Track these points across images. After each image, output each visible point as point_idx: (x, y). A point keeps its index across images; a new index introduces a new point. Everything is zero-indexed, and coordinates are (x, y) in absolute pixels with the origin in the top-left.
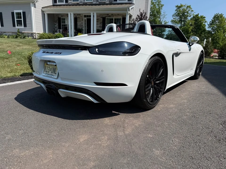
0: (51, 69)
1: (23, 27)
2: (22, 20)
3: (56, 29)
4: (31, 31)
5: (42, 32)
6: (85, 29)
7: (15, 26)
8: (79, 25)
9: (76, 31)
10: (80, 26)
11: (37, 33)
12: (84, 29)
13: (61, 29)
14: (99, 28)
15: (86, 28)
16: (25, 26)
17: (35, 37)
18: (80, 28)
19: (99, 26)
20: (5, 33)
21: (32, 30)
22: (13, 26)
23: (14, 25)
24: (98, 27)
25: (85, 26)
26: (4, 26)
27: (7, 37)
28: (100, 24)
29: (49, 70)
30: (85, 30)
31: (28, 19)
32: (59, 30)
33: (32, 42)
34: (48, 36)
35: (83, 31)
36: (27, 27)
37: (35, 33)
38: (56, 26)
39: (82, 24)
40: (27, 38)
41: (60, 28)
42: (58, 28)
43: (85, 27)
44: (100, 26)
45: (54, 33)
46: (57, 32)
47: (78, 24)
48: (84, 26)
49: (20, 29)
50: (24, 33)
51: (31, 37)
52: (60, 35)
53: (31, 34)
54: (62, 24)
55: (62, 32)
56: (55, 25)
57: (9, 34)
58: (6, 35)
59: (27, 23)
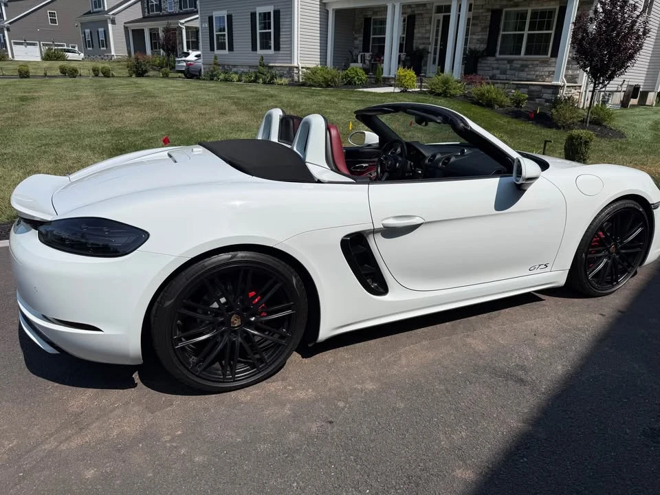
1: (272, 51)
2: (270, 32)
3: (356, 52)
4: (289, 61)
5: (314, 62)
6: (436, 49)
7: (256, 50)
8: (419, 38)
9: (409, 58)
10: (419, 41)
11: (302, 68)
12: (431, 48)
13: (368, 52)
14: (478, 46)
15: (438, 47)
16: (277, 48)
17: (296, 78)
18: (421, 47)
19: (478, 40)
20: (234, 66)
21: (291, 60)
22: (253, 50)
23: (254, 48)
24: (474, 41)
25: (436, 40)
26: (234, 49)
27: (236, 78)
28: (482, 31)
30: (435, 53)
31: (284, 30)
32: (361, 56)
34: (325, 78)
35: (429, 55)
36: (281, 52)
37: (297, 68)
38: (357, 42)
39: (427, 36)
40: (278, 81)
41: (366, 49)
42: (361, 50)
43: (436, 45)
44: (479, 37)
45: (346, 67)
46: (356, 61)
47: (415, 35)
48: (432, 40)
49: (267, 55)
50: (273, 67)
51: (287, 77)
52: (356, 72)
53: (288, 69)
54: (372, 36)
55: (370, 61)
56: (356, 39)
57: (242, 69)
58: (236, 73)
59: (281, 40)
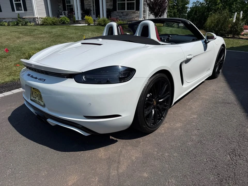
0: (37, 95)
1: (23, 11)
2: (21, 3)
3: (60, 11)
4: (33, 15)
5: (44, 16)
6: (94, 9)
7: (15, 11)
8: (87, 5)
9: (84, 13)
10: (87, 6)
11: (39, 18)
12: (92, 9)
13: (66, 11)
14: (110, 7)
15: (95, 8)
16: (25, 9)
17: (37, 23)
18: (88, 8)
19: (109, 5)
20: (4, 19)
21: (34, 15)
22: (13, 11)
23: (13, 10)
24: (108, 5)
25: (93, 6)
26: (2, 11)
27: (6, 24)
28: (110, 1)
29: (36, 95)
30: (94, 11)
31: (27, 2)
32: (64, 12)
33: (34, 31)
34: (52, 21)
35: (92, 11)
36: (28, 11)
37: (37, 18)
38: (60, 7)
39: (90, 4)
40: (29, 24)
41: (65, 9)
42: (63, 10)
43: (93, 7)
44: (110, 4)
45: (58, 17)
46: (62, 15)
47: (85, 4)
48: (92, 5)
49: (21, 13)
50: (25, 18)
51: (33, 22)
52: (65, 18)
53: (33, 19)
54: (66, 4)
55: (68, 14)
56: (59, 5)
57: (9, 20)
58: (6, 22)
59: (27, 6)
